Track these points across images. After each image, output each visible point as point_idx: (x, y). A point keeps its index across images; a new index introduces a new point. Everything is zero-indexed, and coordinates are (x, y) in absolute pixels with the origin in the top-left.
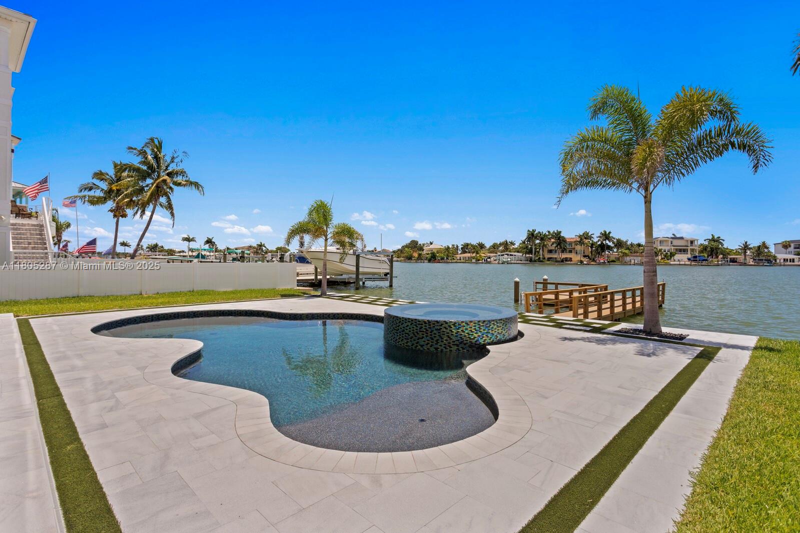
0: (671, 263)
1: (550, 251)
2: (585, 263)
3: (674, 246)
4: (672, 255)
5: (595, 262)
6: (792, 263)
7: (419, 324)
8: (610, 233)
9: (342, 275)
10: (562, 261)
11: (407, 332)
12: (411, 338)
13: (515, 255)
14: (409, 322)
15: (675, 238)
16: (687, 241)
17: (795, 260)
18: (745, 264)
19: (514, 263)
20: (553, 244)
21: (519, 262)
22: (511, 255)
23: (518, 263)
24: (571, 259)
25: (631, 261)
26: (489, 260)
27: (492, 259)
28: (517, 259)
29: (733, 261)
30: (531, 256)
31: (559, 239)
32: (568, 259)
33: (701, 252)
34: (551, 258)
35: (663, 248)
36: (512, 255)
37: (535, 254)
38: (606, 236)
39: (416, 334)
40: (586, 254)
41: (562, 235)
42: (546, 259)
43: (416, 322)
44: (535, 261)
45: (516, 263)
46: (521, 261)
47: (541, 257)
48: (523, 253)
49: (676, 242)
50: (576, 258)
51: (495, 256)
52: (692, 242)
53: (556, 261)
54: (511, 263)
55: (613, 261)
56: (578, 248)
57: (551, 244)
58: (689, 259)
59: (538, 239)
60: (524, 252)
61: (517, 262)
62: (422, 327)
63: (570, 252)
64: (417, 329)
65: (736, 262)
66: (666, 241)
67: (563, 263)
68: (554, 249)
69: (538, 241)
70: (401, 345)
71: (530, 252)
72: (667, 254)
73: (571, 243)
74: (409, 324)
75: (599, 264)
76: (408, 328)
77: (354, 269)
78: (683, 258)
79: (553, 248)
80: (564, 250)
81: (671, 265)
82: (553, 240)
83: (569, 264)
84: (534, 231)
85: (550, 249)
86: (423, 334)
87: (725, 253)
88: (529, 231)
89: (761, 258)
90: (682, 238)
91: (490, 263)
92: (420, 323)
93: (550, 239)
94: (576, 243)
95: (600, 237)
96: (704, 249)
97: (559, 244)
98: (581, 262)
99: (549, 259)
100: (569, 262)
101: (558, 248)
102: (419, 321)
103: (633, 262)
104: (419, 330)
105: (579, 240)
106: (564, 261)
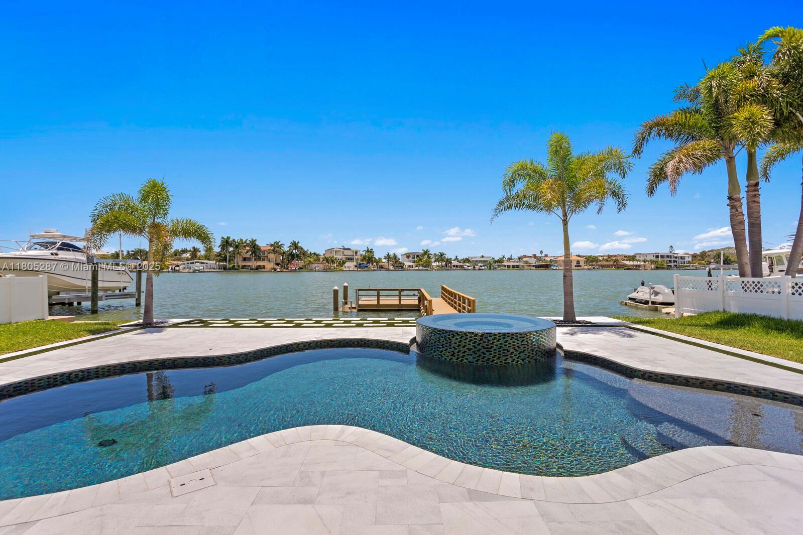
0: (344, 269)
1: (245, 259)
2: (278, 270)
3: (345, 255)
4: (344, 263)
5: (287, 269)
6: (411, 269)
7: (520, 338)
8: (298, 242)
9: (58, 293)
10: (257, 269)
11: (506, 348)
12: (511, 354)
13: (207, 263)
14: (508, 336)
15: (344, 249)
16: (353, 251)
17: (414, 266)
18: (388, 270)
19: (207, 272)
20: (247, 252)
21: (211, 270)
22: (202, 263)
23: (211, 272)
24: (264, 267)
25: (315, 268)
26: (177, 268)
27: (181, 267)
28: (209, 267)
29: (382, 267)
30: (225, 264)
31: (254, 247)
32: (261, 267)
33: (362, 260)
34: (245, 266)
35: (338, 257)
36: (204, 263)
37: (229, 261)
38: (295, 245)
39: (517, 348)
40: (278, 262)
41: (257, 243)
42: (240, 266)
43: (516, 336)
44: (230, 269)
45: (209, 272)
46: (214, 269)
47: (236, 265)
48: (217, 261)
49: (346, 252)
50: (269, 266)
51: (184, 264)
52: (356, 253)
53: (251, 269)
54: (205, 272)
55: (301, 268)
56: (271, 256)
57: (246, 252)
58: (356, 266)
59: (232, 247)
60: (217, 259)
61: (210, 270)
62: (523, 340)
63: (264, 260)
64: (518, 343)
65: (382, 268)
66: (339, 251)
67: (256, 271)
68: (249, 257)
69: (231, 249)
70: (497, 363)
71: (225, 260)
72: (340, 261)
73: (264, 252)
74: (508, 339)
75: (291, 271)
76: (507, 344)
77: (89, 284)
78: (350, 265)
79: (248, 255)
80: (258, 258)
81: (344, 271)
82: (248, 248)
83: (263, 271)
84: (229, 238)
85: (244, 257)
86: (524, 347)
87: (378, 261)
88: (223, 238)
89: (397, 265)
90: (349, 249)
91: (178, 271)
92: (522, 336)
93: (245, 247)
94: (269, 252)
95: (290, 246)
96: (364, 258)
97: (254, 252)
98: (275, 270)
99: (243, 267)
100: (263, 270)
101: (253, 256)
102: (521, 335)
103: (317, 269)
104: (520, 344)
105: (272, 248)
106: (258, 268)
